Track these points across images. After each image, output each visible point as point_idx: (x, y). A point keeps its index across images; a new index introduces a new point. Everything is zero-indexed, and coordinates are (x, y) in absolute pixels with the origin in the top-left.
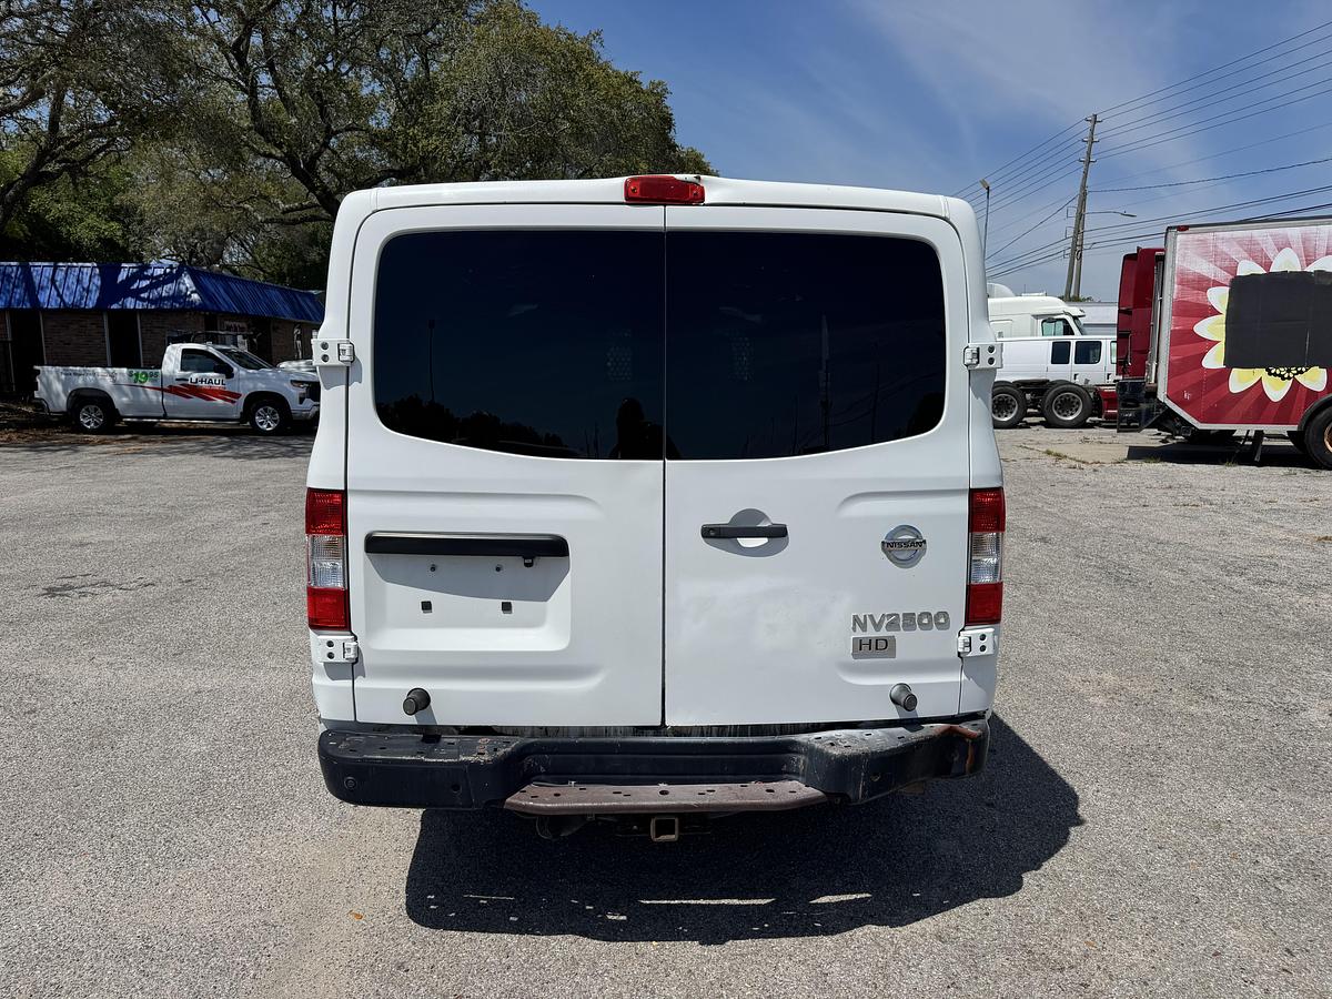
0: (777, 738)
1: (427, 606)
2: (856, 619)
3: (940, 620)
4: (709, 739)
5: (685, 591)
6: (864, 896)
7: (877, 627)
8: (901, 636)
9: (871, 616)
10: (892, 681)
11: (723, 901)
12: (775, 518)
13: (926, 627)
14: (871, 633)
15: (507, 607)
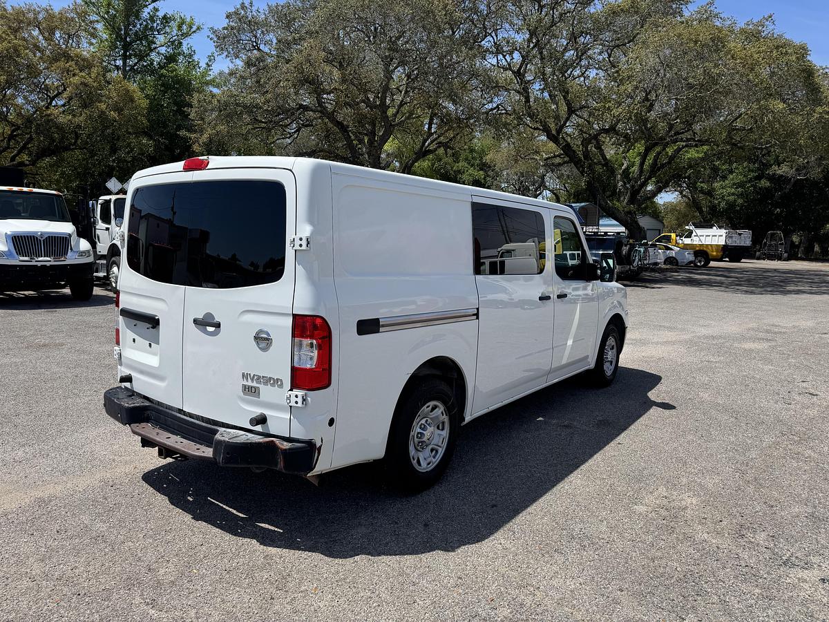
0: (213, 427)
1: (134, 340)
2: (243, 374)
3: (277, 382)
4: (192, 420)
5: (189, 348)
6: (279, 530)
7: (252, 380)
8: (261, 387)
9: (250, 374)
10: (257, 411)
11: (230, 509)
12: (217, 319)
13: (273, 385)
14: (250, 383)
15: (150, 345)
